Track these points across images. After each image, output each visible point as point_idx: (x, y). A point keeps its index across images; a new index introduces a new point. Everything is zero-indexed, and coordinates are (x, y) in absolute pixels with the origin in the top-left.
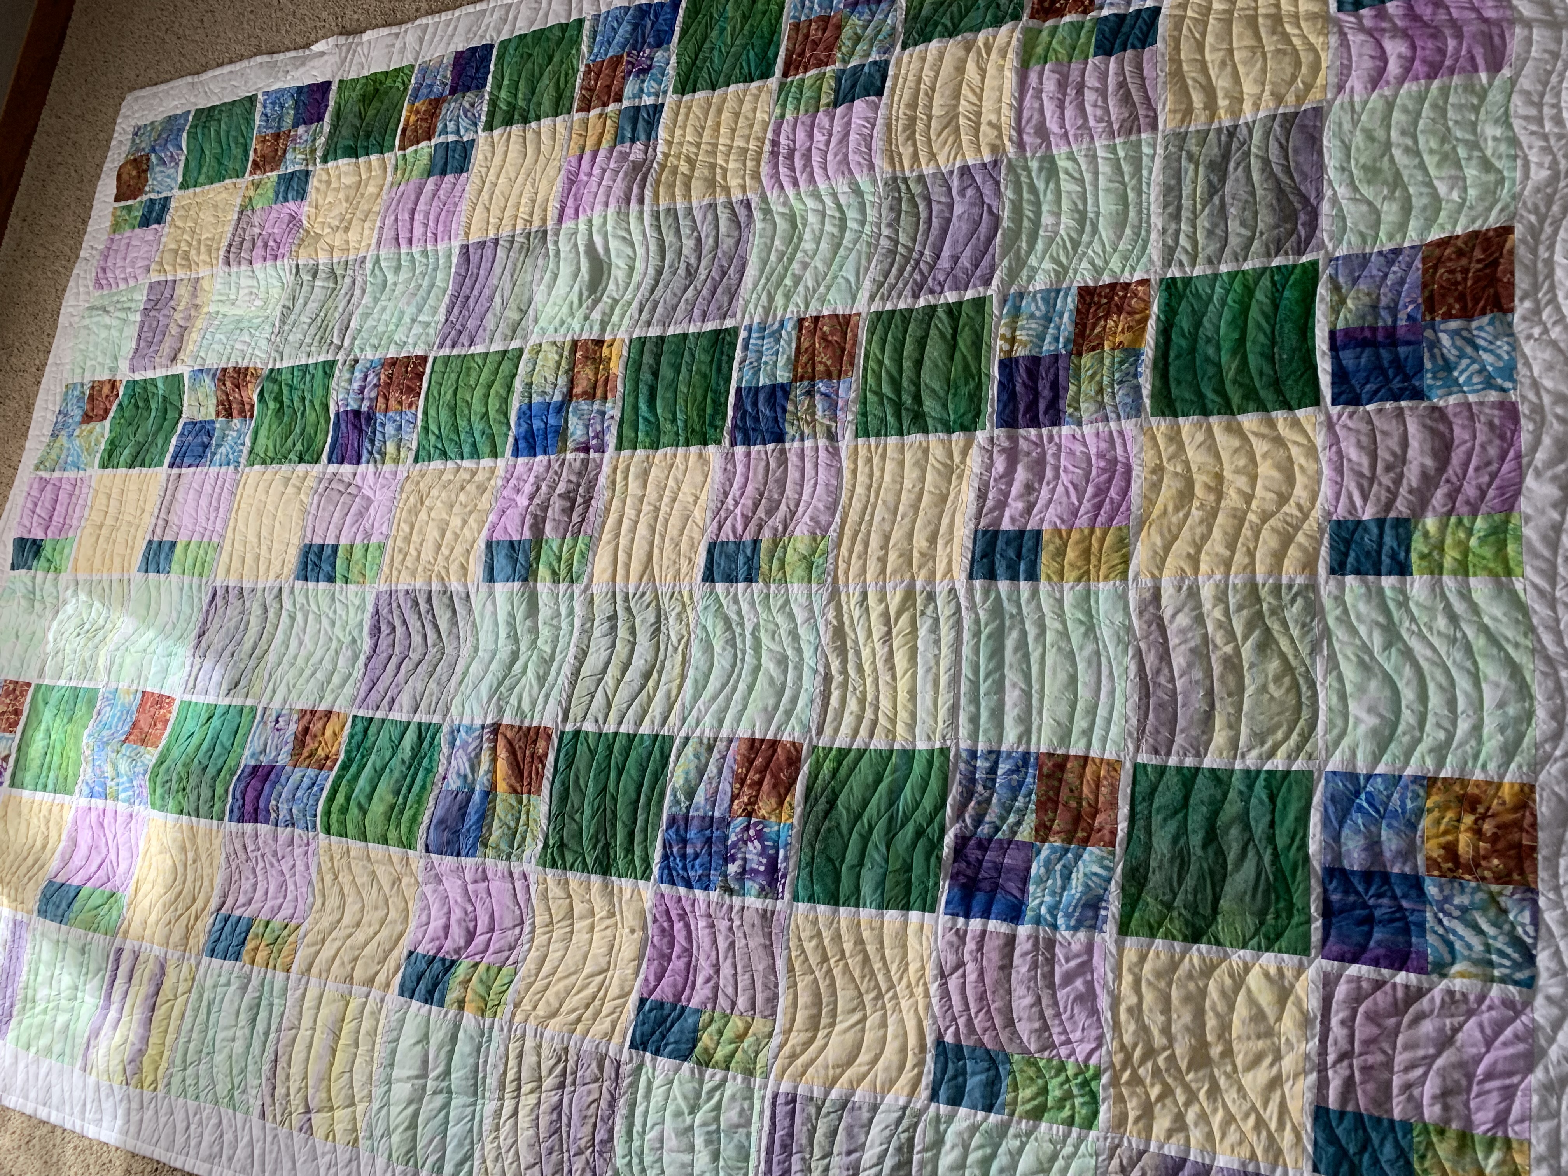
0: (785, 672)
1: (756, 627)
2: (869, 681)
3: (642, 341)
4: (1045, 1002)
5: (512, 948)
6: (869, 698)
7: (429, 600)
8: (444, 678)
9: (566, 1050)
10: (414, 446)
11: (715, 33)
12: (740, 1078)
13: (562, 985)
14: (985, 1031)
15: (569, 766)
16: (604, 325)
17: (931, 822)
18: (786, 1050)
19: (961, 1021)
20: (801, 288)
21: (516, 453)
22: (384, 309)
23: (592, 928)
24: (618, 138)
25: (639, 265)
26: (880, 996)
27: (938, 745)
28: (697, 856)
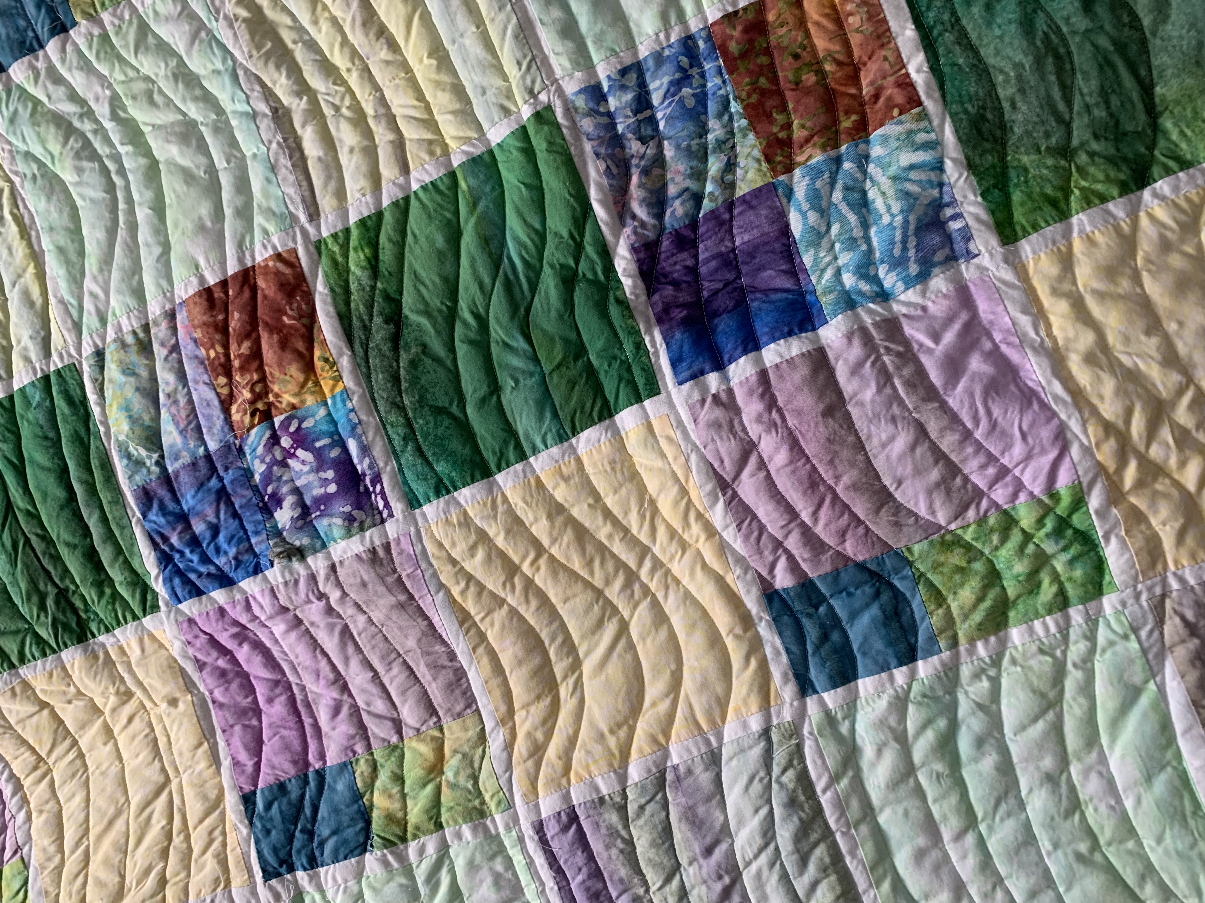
0: (203, 148)
1: (115, 103)
2: (353, 80)
4: (933, 429)
5: (3, 831)
6: (369, 110)
12: (466, 831)
13: (107, 845)
14: (842, 535)
17: (578, 250)
18: (521, 746)
19: (793, 543)
26: (631, 577)
27: (526, 112)
28: (215, 530)
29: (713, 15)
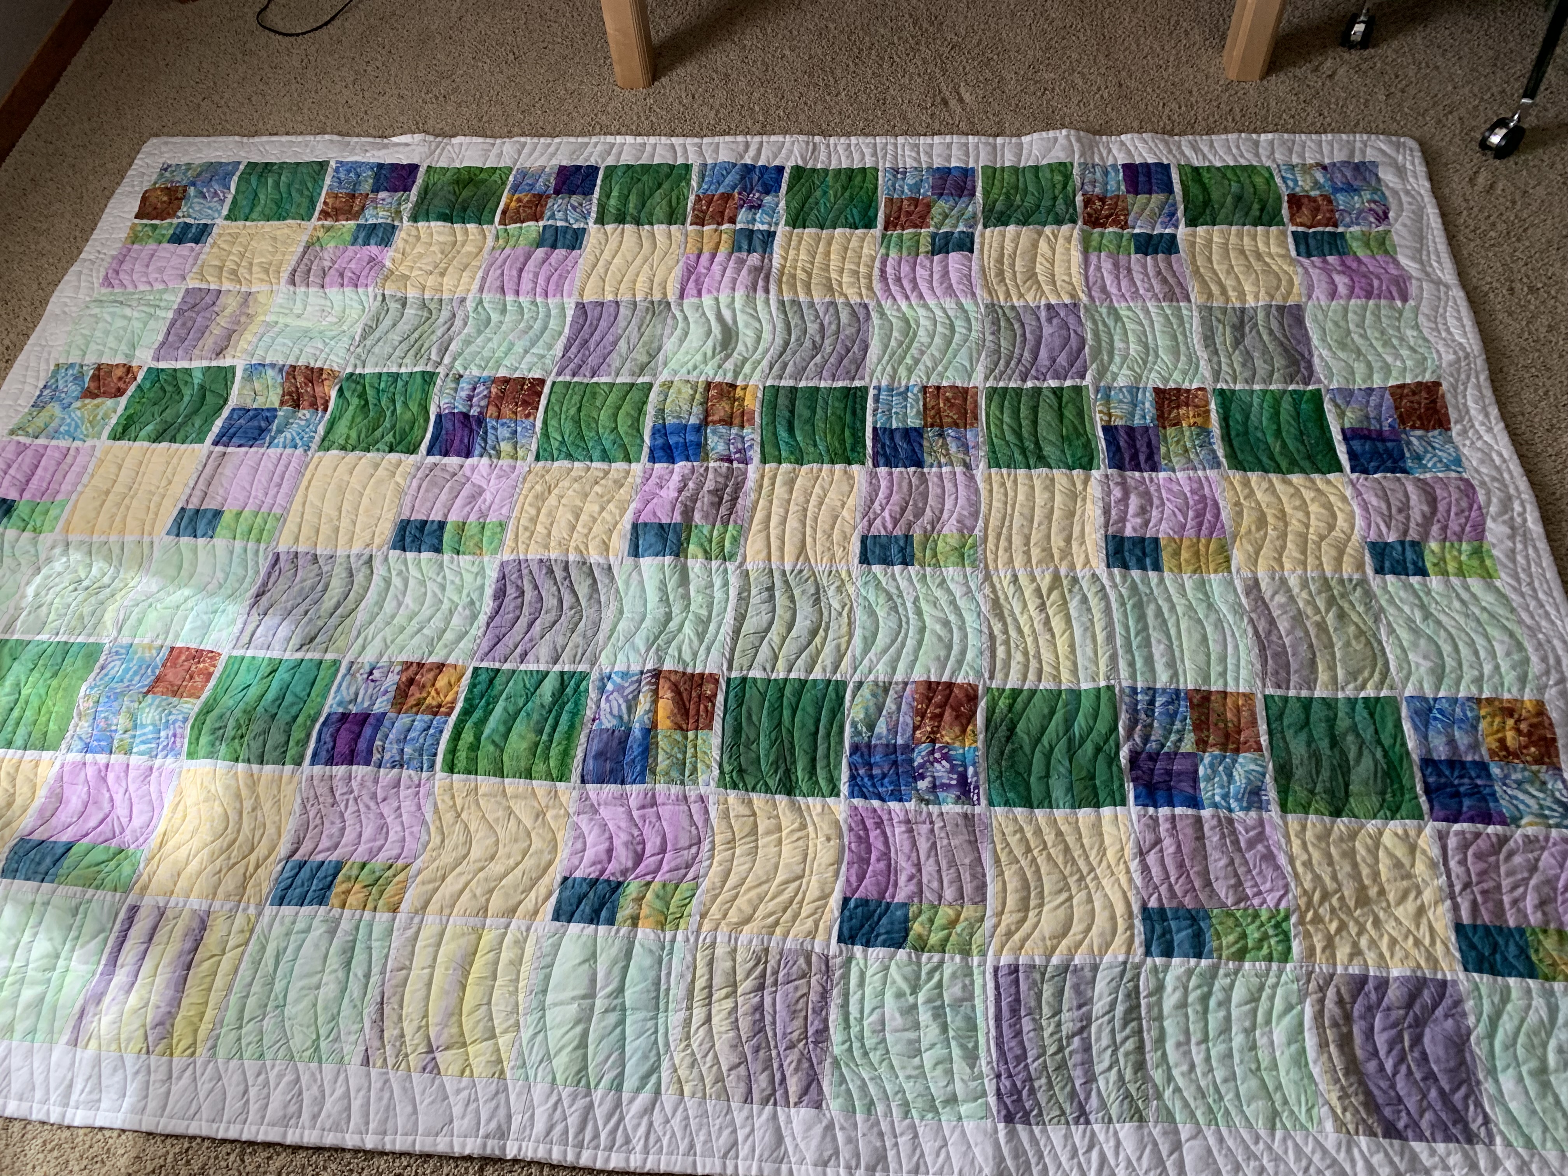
0: (951, 631)
1: (917, 599)
2: (1029, 640)
3: (776, 390)
4: (1237, 862)
5: (688, 866)
6: (1032, 653)
7: (566, 568)
8: (589, 633)
9: (766, 951)
10: (534, 447)
11: (818, 193)
12: (958, 958)
13: (753, 894)
14: (1186, 893)
15: (740, 705)
16: (736, 374)
17: (1106, 741)
18: (1002, 929)
19: (1163, 889)
20: (921, 366)
21: (653, 459)
22: (490, 340)
23: (780, 842)
24: (736, 247)
25: (766, 336)
26: (1082, 878)
27: (1103, 684)
28: (884, 776)
29: (1190, 687)
